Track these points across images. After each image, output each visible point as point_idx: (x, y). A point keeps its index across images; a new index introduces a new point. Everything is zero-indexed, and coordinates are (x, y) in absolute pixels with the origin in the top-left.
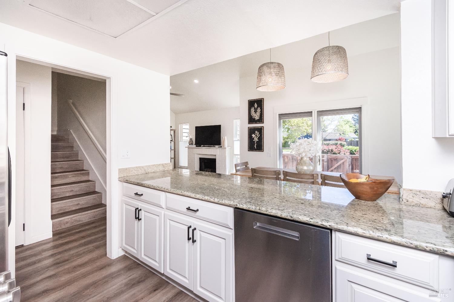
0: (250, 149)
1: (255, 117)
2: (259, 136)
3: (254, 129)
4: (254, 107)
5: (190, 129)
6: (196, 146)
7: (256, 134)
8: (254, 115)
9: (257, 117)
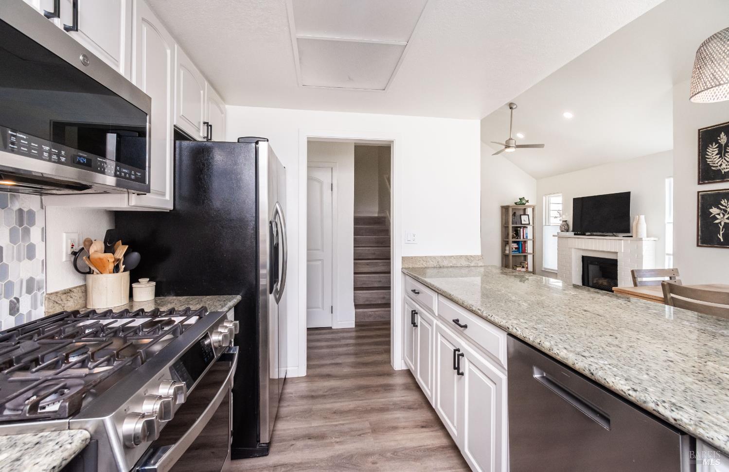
0: (702, 243)
1: (721, 165)
3: (719, 194)
4: (717, 142)
5: (564, 204)
6: (575, 234)
7: (723, 206)
8: (716, 162)
9: (725, 167)
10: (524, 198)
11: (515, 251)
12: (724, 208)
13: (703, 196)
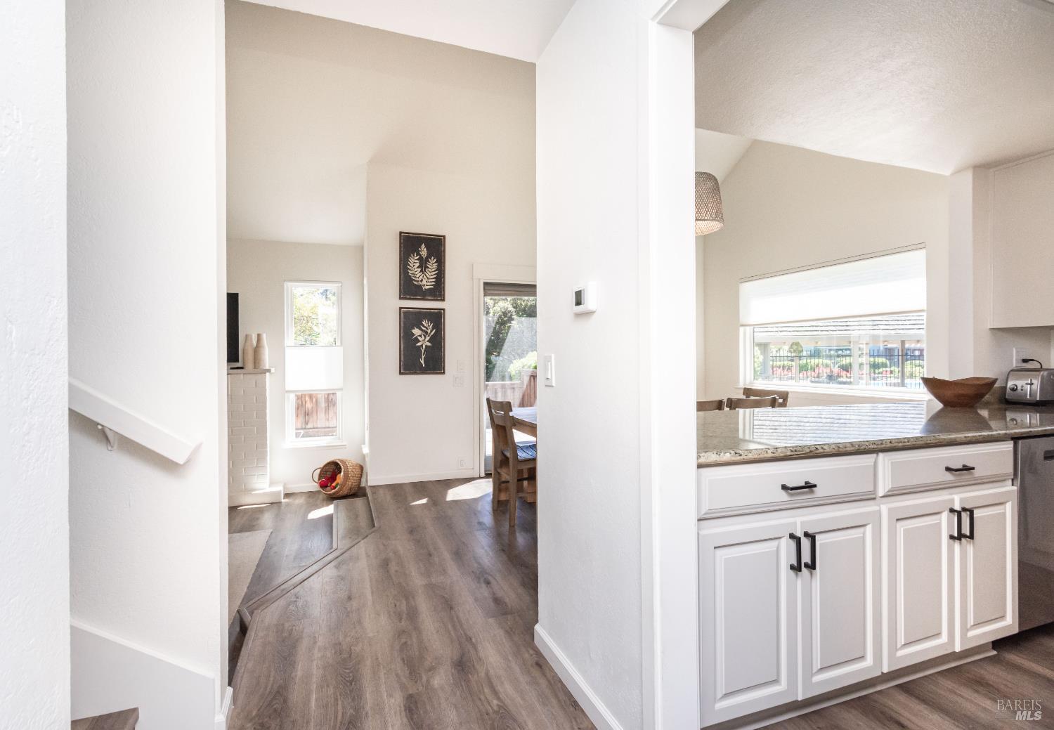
0: (404, 369)
1: (422, 280)
2: (432, 334)
3: (420, 313)
4: (418, 254)
7: (424, 326)
8: (418, 276)
9: (426, 283)
12: (425, 329)
13: (405, 313)
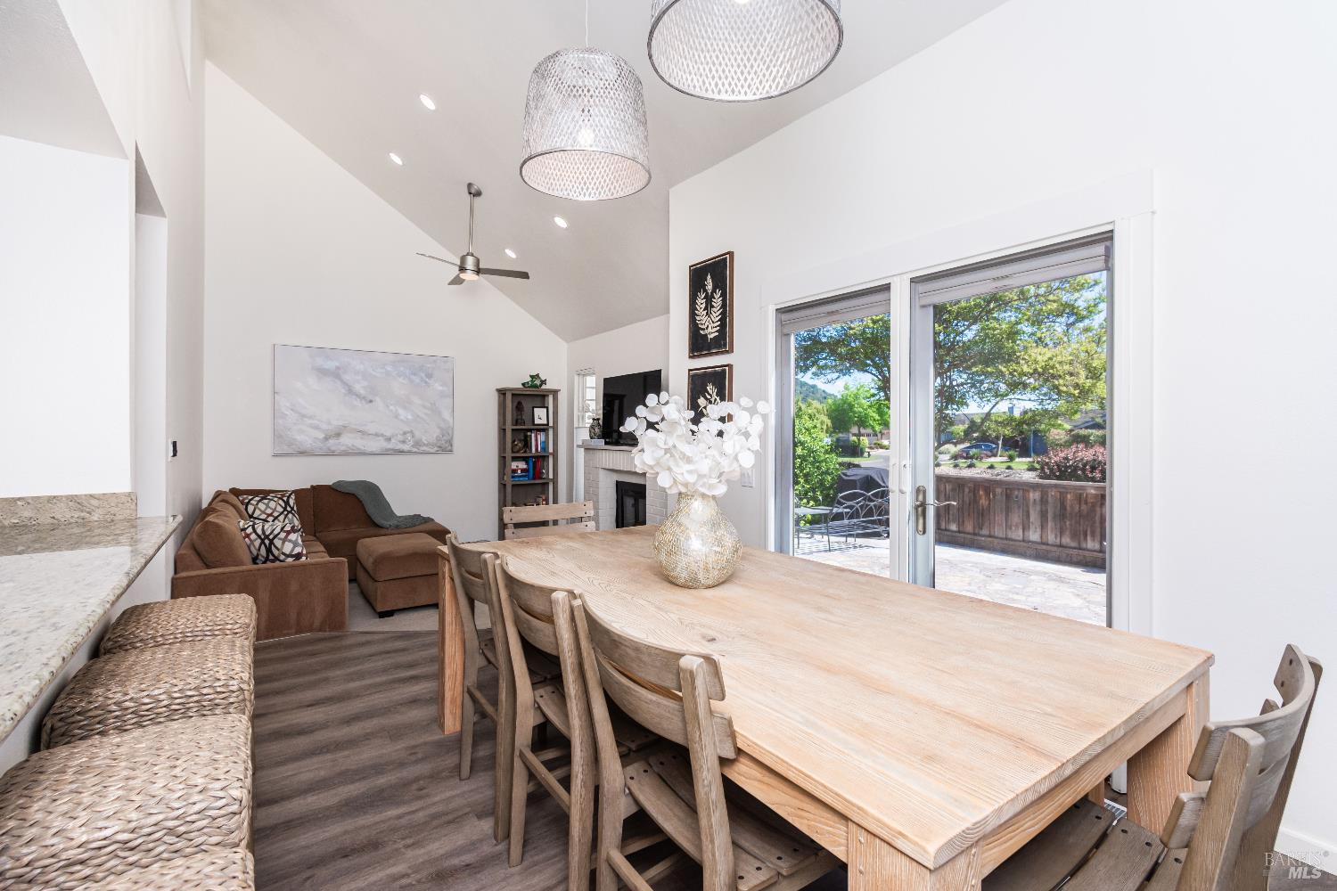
1: (708, 327)
3: (705, 375)
5: (597, 388)
6: (606, 443)
7: (709, 394)
8: (704, 322)
9: (711, 331)
10: (538, 375)
11: (520, 476)
12: (709, 397)
13: (693, 377)
